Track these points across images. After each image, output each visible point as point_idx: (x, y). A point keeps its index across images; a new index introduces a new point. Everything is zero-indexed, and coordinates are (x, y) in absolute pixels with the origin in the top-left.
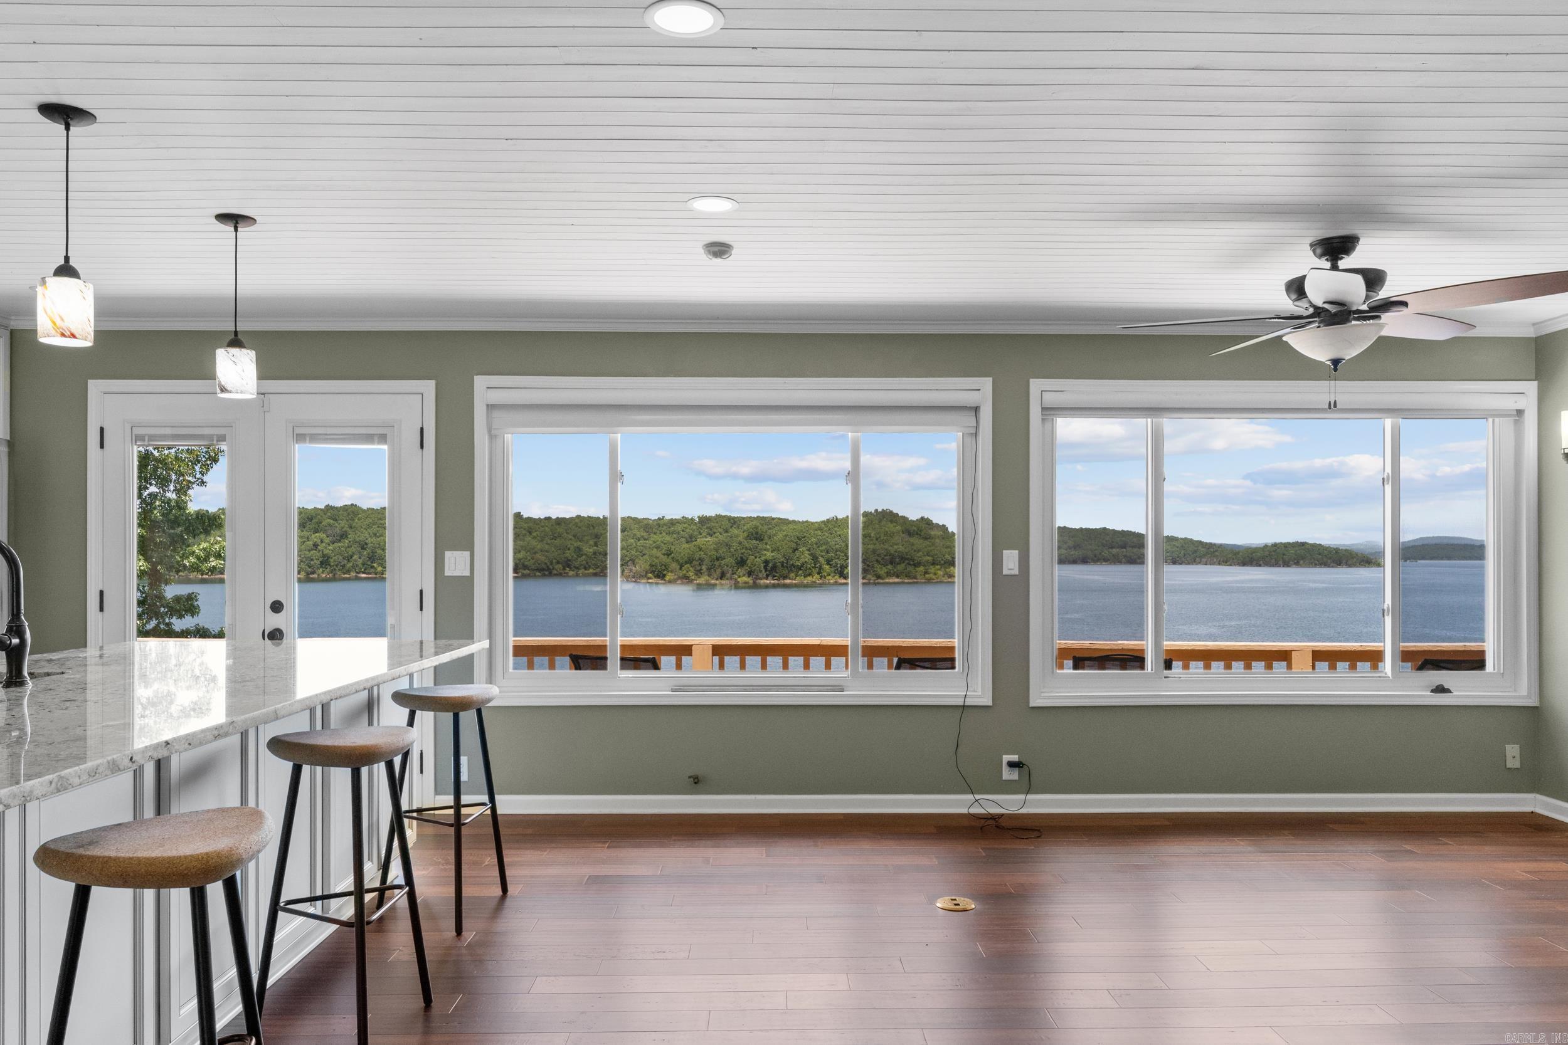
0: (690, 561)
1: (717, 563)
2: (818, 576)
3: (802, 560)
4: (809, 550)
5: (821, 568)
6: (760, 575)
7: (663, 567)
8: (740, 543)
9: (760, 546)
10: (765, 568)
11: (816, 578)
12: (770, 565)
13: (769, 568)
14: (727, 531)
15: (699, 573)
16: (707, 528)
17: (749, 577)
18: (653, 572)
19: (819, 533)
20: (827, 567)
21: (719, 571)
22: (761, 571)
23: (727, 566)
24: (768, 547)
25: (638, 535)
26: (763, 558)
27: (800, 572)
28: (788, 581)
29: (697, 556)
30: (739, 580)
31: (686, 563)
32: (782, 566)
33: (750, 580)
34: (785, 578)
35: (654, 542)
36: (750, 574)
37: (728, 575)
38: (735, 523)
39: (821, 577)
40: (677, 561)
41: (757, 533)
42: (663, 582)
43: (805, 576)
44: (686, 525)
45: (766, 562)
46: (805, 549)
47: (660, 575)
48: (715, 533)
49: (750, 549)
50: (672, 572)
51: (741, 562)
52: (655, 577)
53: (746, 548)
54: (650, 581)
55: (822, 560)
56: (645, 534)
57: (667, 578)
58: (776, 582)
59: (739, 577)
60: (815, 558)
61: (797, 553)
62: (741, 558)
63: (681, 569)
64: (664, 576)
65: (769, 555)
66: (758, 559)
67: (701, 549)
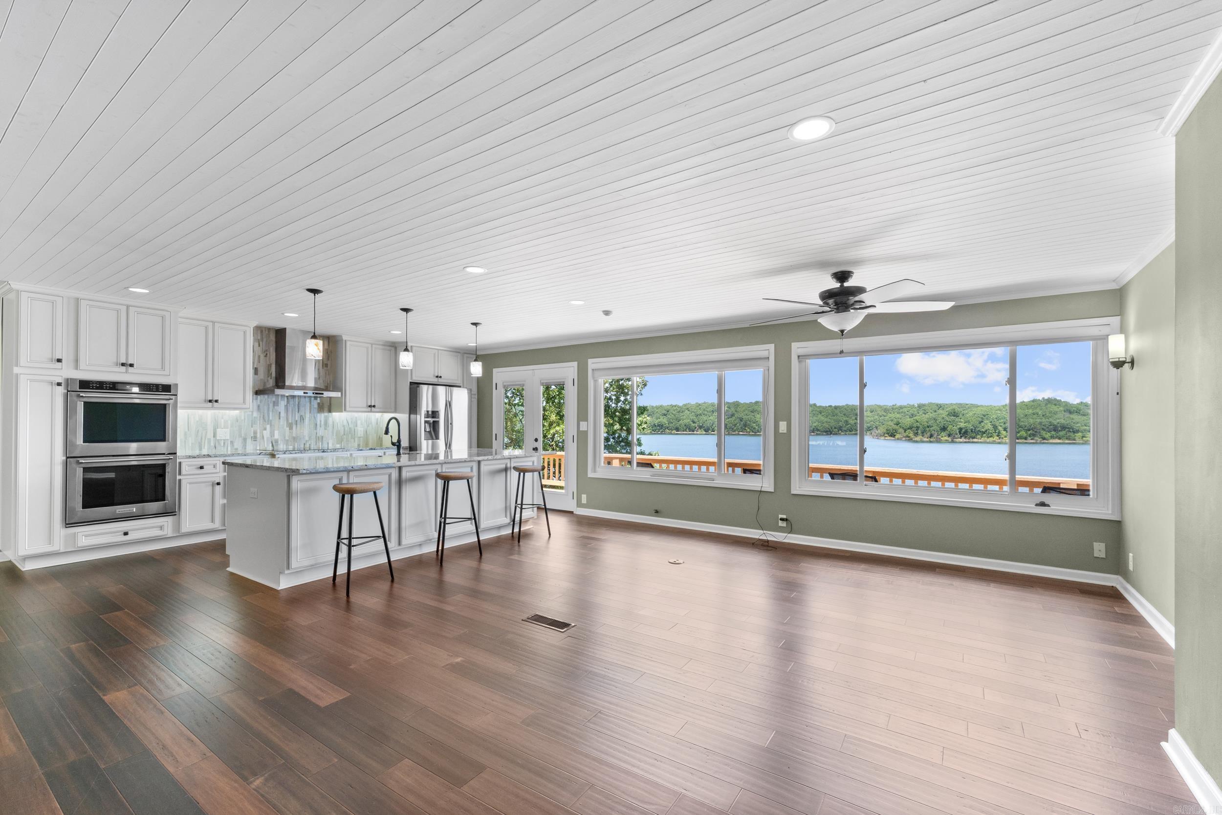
0: (911, 428)
1: (928, 429)
2: (998, 438)
3: (986, 428)
4: (991, 422)
5: (999, 432)
6: (956, 436)
7: (894, 431)
8: (943, 418)
9: (957, 419)
10: (960, 432)
11: (996, 438)
12: (963, 430)
13: (962, 432)
14: (935, 411)
15: (916, 434)
16: (923, 410)
17: (949, 437)
18: (888, 434)
19: (999, 412)
20: (1005, 432)
21: (929, 434)
22: (957, 434)
23: (934, 431)
24: (962, 420)
25: (880, 414)
26: (958, 427)
27: (984, 435)
28: (975, 440)
29: (915, 425)
30: (942, 438)
31: (909, 429)
32: (972, 431)
33: (950, 439)
34: (973, 438)
35: (890, 418)
36: (949, 435)
37: (935, 436)
38: (941, 407)
39: (1000, 438)
40: (903, 428)
41: (955, 413)
42: (894, 439)
43: (988, 437)
44: (909, 409)
45: (961, 429)
46: (988, 421)
47: (892, 435)
48: (927, 412)
49: (950, 422)
50: (899, 434)
51: (944, 429)
52: (889, 436)
53: (947, 421)
54: (886, 438)
55: (1000, 428)
56: (885, 414)
57: (896, 437)
58: (967, 440)
59: (942, 437)
60: (995, 427)
61: (982, 424)
62: (944, 426)
63: (905, 432)
64: (895, 435)
65: (962, 425)
66: (955, 427)
67: (917, 422)
